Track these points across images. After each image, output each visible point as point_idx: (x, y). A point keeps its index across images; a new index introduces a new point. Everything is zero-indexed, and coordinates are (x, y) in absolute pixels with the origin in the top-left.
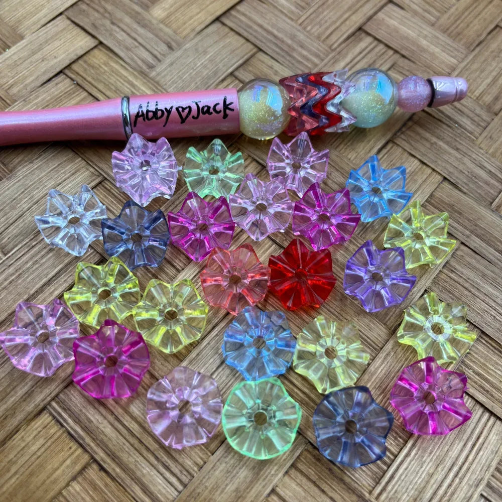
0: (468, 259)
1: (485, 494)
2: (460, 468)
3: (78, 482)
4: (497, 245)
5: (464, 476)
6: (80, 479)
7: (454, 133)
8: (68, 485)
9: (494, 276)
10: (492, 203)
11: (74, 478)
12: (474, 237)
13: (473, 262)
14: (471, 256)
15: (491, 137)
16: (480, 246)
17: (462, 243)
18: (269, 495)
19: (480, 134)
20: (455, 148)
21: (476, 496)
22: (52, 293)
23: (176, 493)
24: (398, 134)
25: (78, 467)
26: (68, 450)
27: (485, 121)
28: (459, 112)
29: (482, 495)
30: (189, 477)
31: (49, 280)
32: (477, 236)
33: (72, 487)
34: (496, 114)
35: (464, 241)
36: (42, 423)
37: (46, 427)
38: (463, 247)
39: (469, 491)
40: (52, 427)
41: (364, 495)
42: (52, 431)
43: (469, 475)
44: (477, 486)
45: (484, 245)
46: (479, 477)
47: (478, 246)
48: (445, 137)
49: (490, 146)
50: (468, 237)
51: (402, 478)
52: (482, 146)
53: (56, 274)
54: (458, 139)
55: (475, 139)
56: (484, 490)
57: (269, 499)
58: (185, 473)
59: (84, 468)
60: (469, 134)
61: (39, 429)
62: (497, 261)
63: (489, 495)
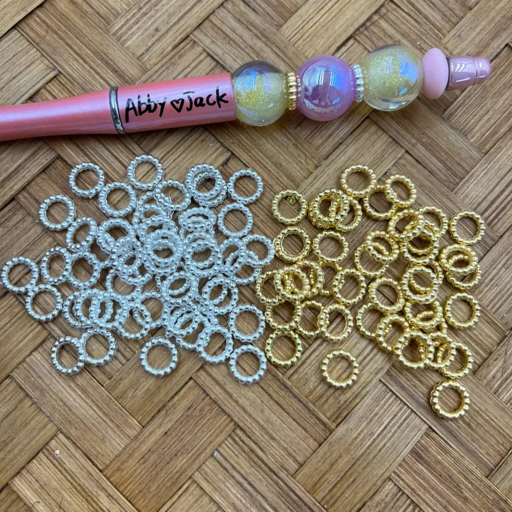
0: (409, 168)
1: (384, 381)
2: (365, 358)
3: (39, 352)
4: (441, 155)
5: (367, 364)
6: (40, 350)
7: (422, 29)
8: (30, 354)
9: (432, 186)
10: (446, 110)
11: (35, 349)
12: (419, 146)
13: (414, 171)
14: (413, 166)
15: (459, 36)
16: (424, 156)
17: (407, 152)
18: (198, 370)
19: (449, 32)
20: (419, 47)
21: (375, 381)
22: (11, 188)
23: (120, 365)
24: (362, 29)
25: (39, 341)
26: (30, 327)
27: (457, 16)
28: (431, 5)
29: (380, 380)
30: (131, 353)
31: (9, 176)
32: (423, 145)
33: (34, 356)
34: (471, 9)
35: (409, 150)
36: (8, 303)
37: (11, 306)
38: (407, 156)
39: (369, 377)
40: (16, 307)
41: (279, 375)
42: (17, 310)
43: (371, 364)
44: (377, 373)
45: (428, 154)
46: (380, 367)
47: (421, 155)
48: (410, 34)
49: (456, 47)
50: (414, 146)
51: (313, 363)
52: (448, 46)
53: (15, 170)
54: (423, 37)
55: (443, 37)
56: (383, 377)
57: (198, 374)
58: (129, 350)
59: (44, 341)
60: (437, 32)
61: (5, 308)
62: (437, 171)
63: (387, 381)
